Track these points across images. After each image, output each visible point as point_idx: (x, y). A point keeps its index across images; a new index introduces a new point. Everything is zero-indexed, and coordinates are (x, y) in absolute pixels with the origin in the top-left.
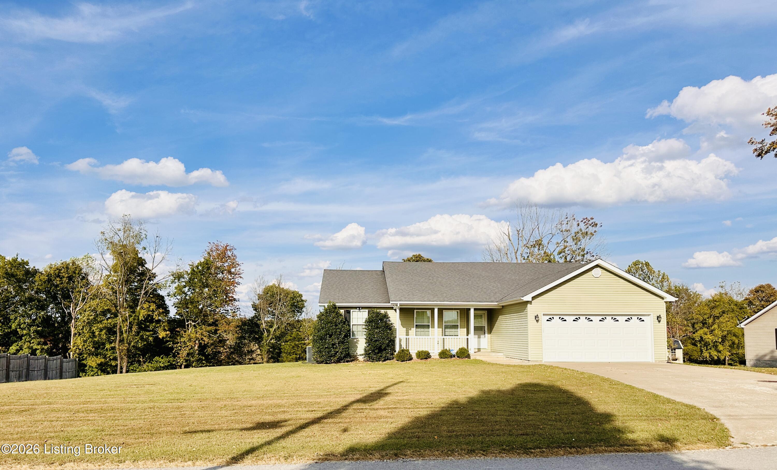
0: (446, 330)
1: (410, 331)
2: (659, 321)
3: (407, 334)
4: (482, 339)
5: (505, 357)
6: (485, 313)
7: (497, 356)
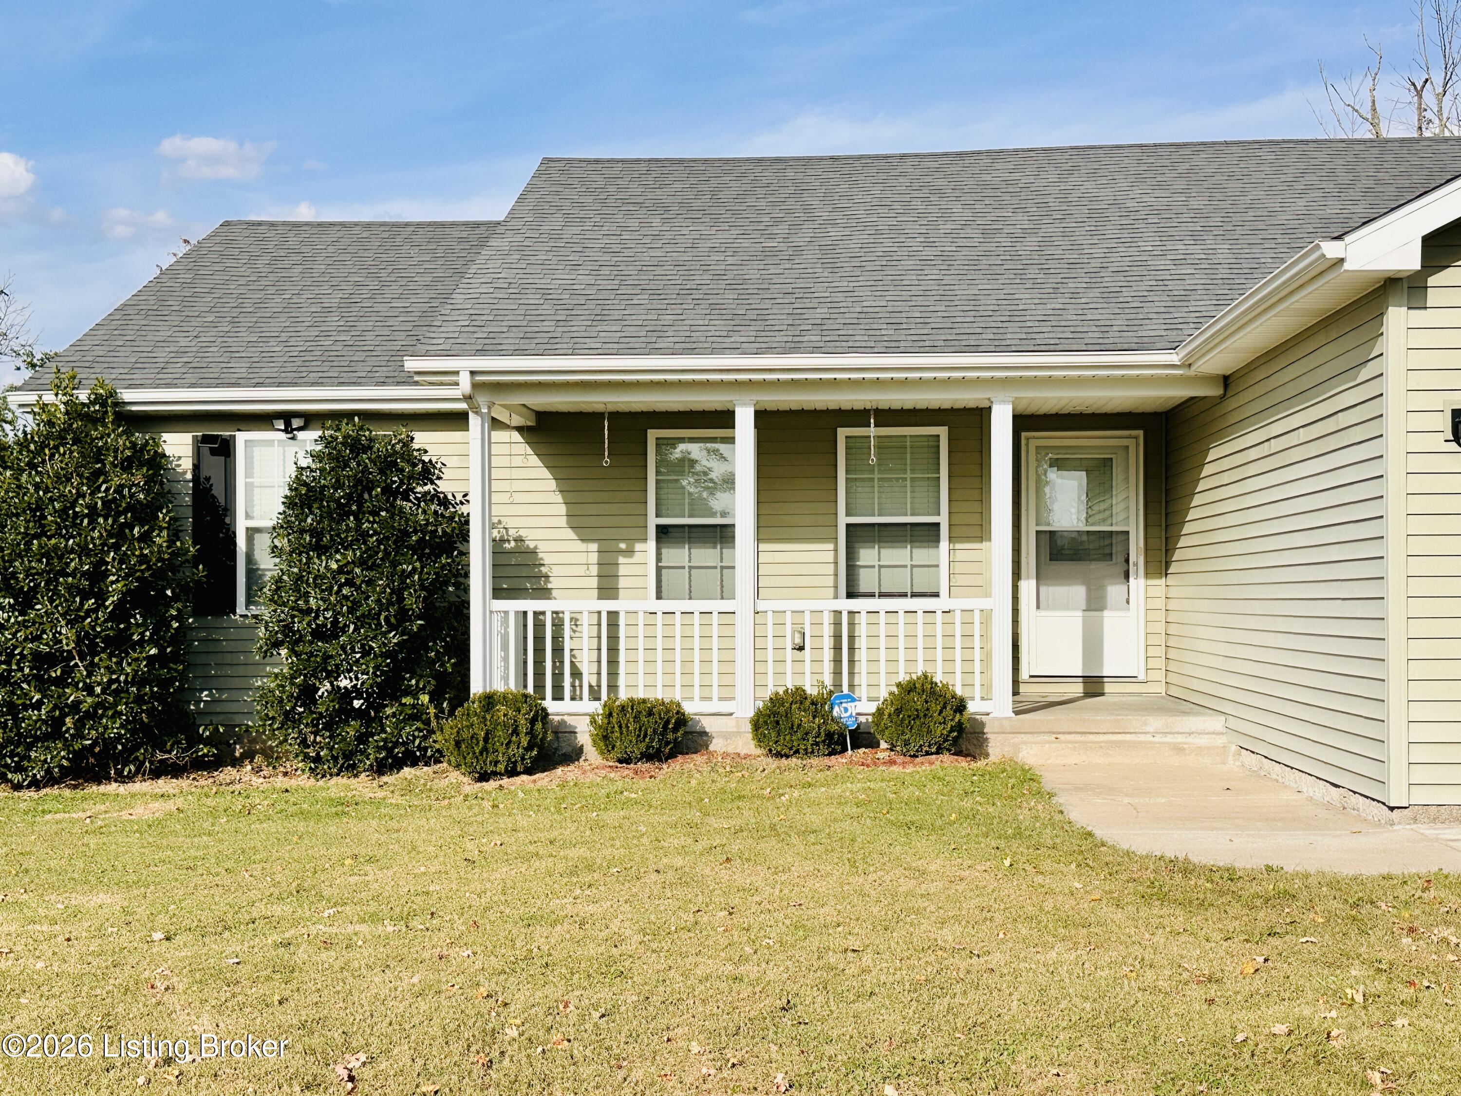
0: (861, 558)
1: (622, 568)
3: (608, 584)
4: (1110, 618)
5: (1234, 748)
6: (1131, 443)
7: (1179, 739)
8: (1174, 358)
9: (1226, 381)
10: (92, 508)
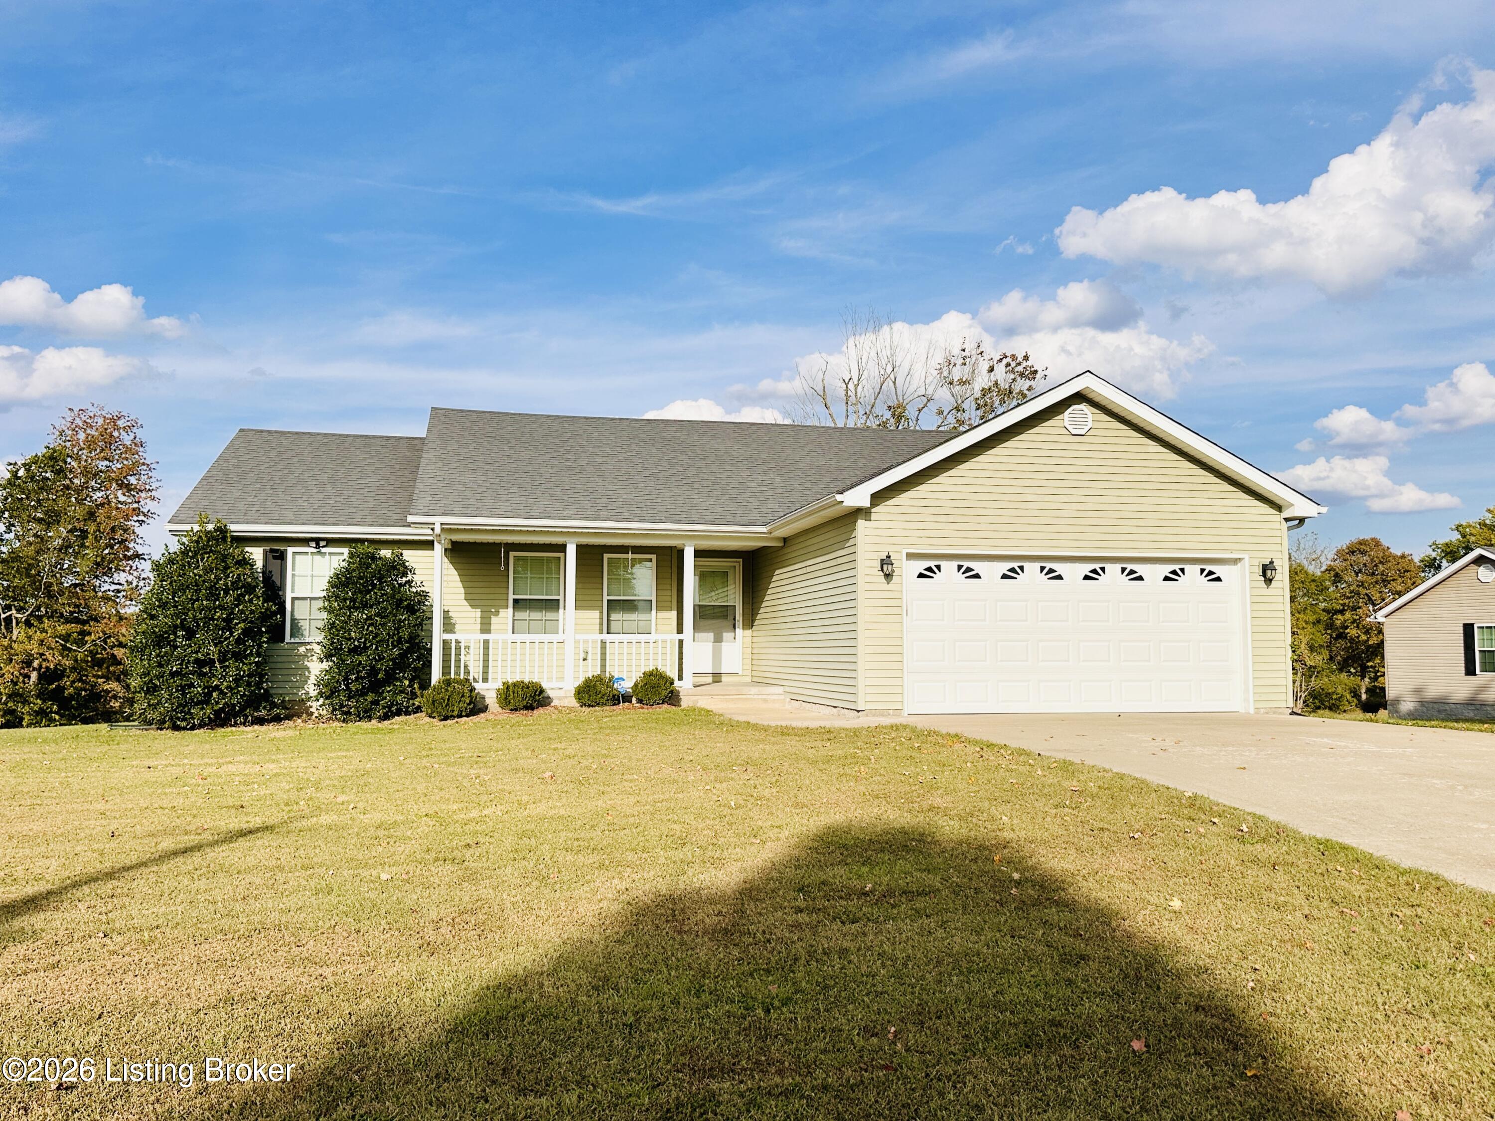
0: (614, 616)
1: (494, 620)
2: (1269, 581)
3: (486, 628)
4: (725, 646)
5: (788, 700)
6: (737, 565)
7: (764, 697)
8: (764, 529)
9: (785, 540)
10: (226, 585)
